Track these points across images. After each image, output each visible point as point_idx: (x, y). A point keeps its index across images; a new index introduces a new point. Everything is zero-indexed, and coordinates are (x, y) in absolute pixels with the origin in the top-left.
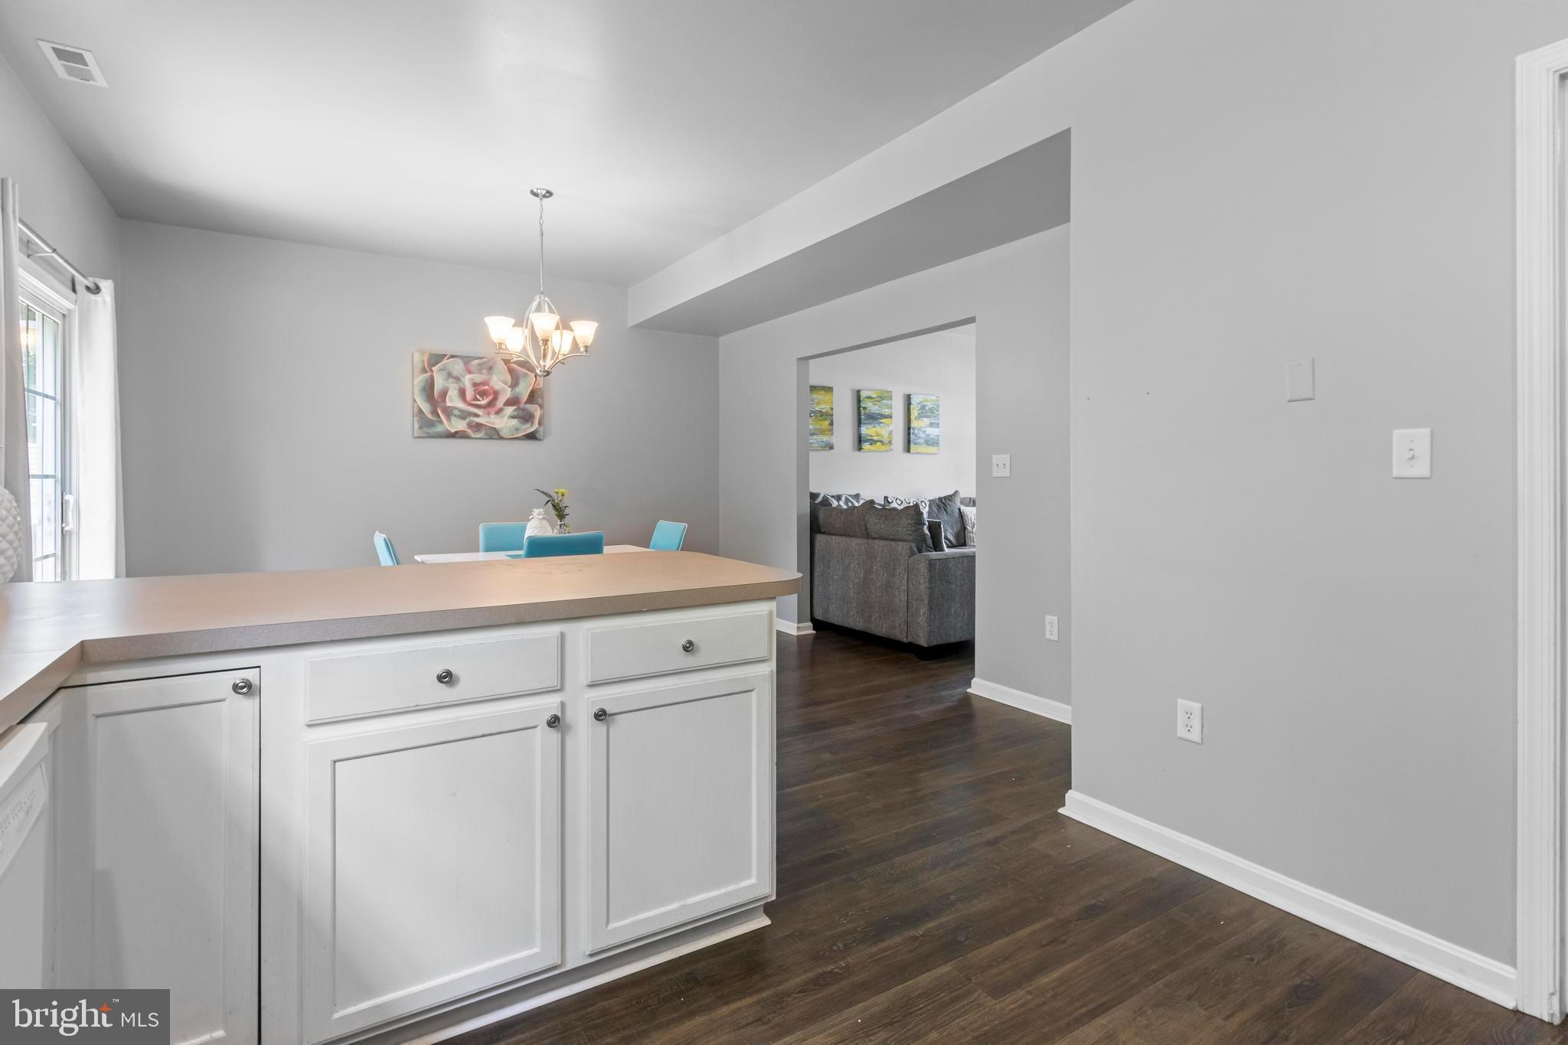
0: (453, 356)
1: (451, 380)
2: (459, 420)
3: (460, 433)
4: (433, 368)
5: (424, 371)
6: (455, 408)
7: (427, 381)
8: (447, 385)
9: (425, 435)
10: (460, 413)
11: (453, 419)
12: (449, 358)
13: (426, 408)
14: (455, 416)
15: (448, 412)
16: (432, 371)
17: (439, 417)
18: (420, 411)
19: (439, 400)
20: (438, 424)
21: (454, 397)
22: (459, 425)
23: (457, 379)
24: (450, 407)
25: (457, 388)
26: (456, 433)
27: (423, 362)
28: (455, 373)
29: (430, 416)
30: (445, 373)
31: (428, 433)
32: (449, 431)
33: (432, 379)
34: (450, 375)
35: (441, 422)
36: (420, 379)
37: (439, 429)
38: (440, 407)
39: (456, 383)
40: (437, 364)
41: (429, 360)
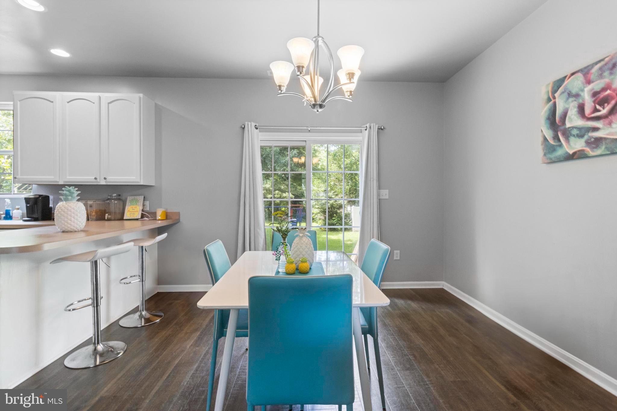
0: (573, 74)
1: (571, 100)
2: (577, 139)
3: (578, 153)
4: (556, 95)
5: (549, 100)
6: (573, 128)
7: (550, 110)
8: (567, 106)
9: (549, 161)
10: (578, 132)
11: (572, 139)
12: (570, 77)
13: (549, 134)
14: (574, 136)
15: (567, 134)
16: (554, 98)
17: (559, 140)
18: (545, 139)
19: (559, 124)
20: (558, 148)
21: (572, 117)
22: (578, 145)
23: (577, 96)
24: (569, 128)
25: (577, 106)
26: (575, 153)
27: (548, 92)
28: (574, 92)
29: (552, 142)
30: (566, 94)
31: (551, 159)
32: (567, 153)
33: (555, 105)
34: (570, 95)
35: (561, 146)
36: (544, 111)
37: (559, 152)
38: (561, 130)
39: (575, 101)
40: (559, 88)
41: (553, 88)
